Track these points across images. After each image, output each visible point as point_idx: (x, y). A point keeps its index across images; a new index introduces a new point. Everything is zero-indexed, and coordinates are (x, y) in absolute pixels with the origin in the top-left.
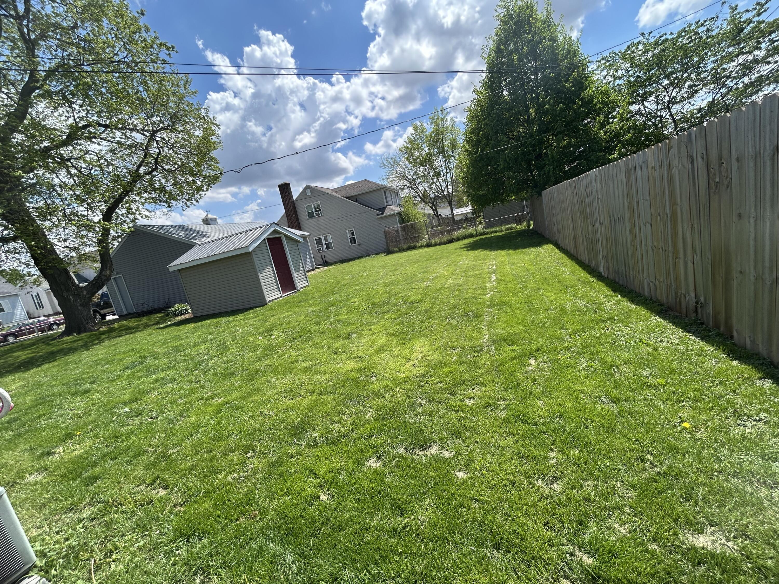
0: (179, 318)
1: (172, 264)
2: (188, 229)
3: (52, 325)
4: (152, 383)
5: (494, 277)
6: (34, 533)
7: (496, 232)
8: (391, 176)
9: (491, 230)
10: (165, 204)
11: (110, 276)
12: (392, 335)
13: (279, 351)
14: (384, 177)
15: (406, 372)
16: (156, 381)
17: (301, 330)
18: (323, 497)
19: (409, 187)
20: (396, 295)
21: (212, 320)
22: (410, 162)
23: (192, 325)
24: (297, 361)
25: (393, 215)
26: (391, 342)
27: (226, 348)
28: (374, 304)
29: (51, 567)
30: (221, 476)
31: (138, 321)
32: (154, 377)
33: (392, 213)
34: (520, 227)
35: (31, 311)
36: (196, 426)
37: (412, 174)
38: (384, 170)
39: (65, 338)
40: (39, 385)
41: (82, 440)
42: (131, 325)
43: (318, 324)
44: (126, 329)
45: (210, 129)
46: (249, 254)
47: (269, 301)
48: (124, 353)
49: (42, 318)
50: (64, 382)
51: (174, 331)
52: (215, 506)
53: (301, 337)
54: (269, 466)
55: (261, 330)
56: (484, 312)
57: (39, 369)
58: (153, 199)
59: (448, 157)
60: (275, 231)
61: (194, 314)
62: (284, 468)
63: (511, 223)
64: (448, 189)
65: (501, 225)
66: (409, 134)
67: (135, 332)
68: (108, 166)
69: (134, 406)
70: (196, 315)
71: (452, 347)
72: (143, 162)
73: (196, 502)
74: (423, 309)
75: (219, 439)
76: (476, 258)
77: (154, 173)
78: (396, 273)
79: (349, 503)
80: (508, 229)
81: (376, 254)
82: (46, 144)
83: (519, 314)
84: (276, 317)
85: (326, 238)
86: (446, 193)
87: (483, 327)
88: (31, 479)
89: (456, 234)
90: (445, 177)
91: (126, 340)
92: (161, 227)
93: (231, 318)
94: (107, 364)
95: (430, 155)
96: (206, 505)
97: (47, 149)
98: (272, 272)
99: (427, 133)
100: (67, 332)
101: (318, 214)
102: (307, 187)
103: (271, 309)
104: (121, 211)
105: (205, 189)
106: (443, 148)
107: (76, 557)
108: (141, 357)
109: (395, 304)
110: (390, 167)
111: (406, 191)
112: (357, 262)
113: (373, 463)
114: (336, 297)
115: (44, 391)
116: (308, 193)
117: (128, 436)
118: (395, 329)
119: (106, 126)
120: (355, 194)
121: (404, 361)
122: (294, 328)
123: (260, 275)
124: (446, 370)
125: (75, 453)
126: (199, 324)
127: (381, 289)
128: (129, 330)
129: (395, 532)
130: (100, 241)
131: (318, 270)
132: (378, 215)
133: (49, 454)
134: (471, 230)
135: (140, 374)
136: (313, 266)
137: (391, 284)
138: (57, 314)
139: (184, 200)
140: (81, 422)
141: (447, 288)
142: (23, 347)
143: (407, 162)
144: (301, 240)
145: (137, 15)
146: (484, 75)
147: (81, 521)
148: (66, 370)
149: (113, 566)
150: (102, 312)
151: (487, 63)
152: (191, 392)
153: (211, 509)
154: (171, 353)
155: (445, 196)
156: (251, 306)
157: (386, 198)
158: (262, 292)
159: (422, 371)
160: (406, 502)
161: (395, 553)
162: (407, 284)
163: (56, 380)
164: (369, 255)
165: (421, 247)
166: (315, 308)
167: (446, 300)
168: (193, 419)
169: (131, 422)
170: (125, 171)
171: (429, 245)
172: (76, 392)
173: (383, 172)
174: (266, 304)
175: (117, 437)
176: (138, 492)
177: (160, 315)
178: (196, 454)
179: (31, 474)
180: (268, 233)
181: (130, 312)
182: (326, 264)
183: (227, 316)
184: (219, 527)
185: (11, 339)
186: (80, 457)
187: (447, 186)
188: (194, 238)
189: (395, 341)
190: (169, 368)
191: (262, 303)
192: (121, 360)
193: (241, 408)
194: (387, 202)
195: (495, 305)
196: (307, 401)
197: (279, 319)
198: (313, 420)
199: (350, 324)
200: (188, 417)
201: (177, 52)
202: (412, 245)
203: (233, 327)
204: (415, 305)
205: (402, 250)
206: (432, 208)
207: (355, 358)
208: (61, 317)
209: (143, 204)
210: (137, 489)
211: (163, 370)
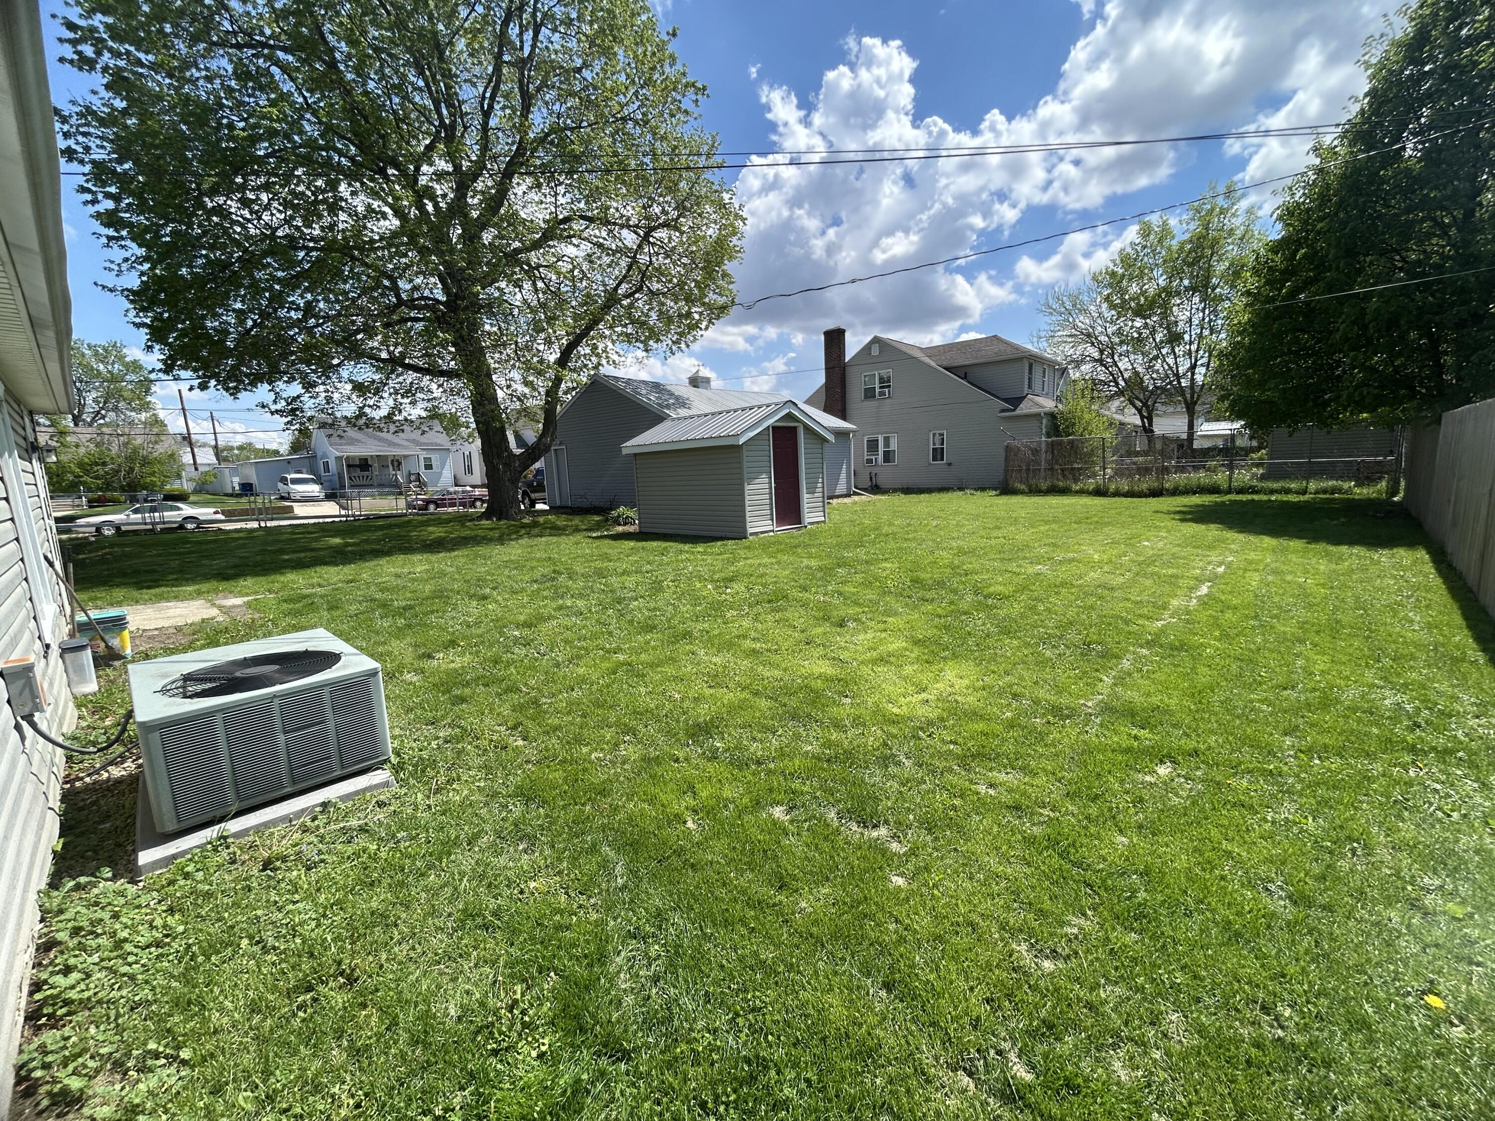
0: (620, 529)
1: (628, 444)
2: (665, 390)
3: (476, 499)
4: (555, 610)
5: (1204, 590)
6: (397, 731)
7: (1288, 491)
8: (1060, 333)
9: (1276, 485)
10: (641, 346)
11: (550, 446)
12: (917, 642)
13: (729, 615)
14: (1043, 334)
15: (904, 708)
16: (560, 608)
17: (774, 592)
18: (690, 824)
19: (1096, 361)
20: (966, 575)
21: (660, 543)
22: (1112, 306)
23: (632, 544)
24: (745, 637)
25: (1037, 416)
26: (907, 653)
27: (660, 589)
28: (915, 581)
29: (402, 769)
30: (585, 750)
31: (567, 520)
32: (561, 602)
33: (1035, 410)
34: (1363, 492)
35: (458, 476)
36: (583, 680)
37: (1110, 331)
38: (1048, 319)
39: (484, 522)
40: (443, 574)
41: (462, 654)
42: (558, 523)
43: (805, 589)
44: (551, 528)
45: (732, 225)
46: (737, 448)
47: (752, 534)
48: (539, 560)
49: (468, 488)
50: (467, 578)
51: (607, 546)
52: (565, 780)
53: (769, 602)
54: (643, 760)
55: (716, 577)
56: (1128, 651)
57: (448, 554)
58: (627, 335)
59: (1213, 300)
60: (789, 416)
61: (640, 527)
62: (659, 771)
63: (1340, 478)
64: (1193, 374)
65: (1307, 478)
66: (1128, 241)
67: (560, 535)
68: (581, 280)
69: (526, 632)
70: (643, 530)
71: (1015, 696)
72: (625, 277)
73: (548, 767)
74: (1002, 613)
75: (598, 705)
76: (1193, 542)
77: (637, 296)
78: (995, 533)
79: (720, 845)
80: (1325, 491)
81: (976, 490)
82: (517, 244)
83: (1204, 675)
84: (749, 562)
85: (887, 441)
86: (1184, 383)
87: (1105, 678)
88: (408, 677)
89: (1176, 479)
90: (1194, 347)
91: (548, 544)
92: (629, 382)
93: (687, 547)
94: (516, 568)
95: (1168, 292)
96: (556, 775)
97: (517, 251)
98: (767, 486)
99: (1174, 243)
100: (487, 515)
101: (884, 394)
102: (876, 340)
103: (748, 548)
104: (584, 350)
105: (703, 326)
106: (1208, 278)
107: (423, 771)
108: (554, 571)
109: (955, 591)
110: (1061, 314)
111: (1086, 368)
112: (935, 496)
113: (778, 812)
114: (861, 553)
115: (444, 582)
116: (875, 351)
117: (508, 664)
118: (929, 633)
119: (591, 220)
120: (967, 363)
121: (911, 689)
122: (764, 585)
123: (747, 487)
124: (981, 726)
125: (453, 665)
126: (640, 544)
127: (945, 556)
128: (557, 531)
129: (759, 905)
130: (548, 394)
131: (856, 498)
132: (1003, 411)
133: (430, 656)
134: (1221, 478)
135: (545, 593)
136: (849, 489)
137: (972, 552)
138: (482, 486)
139: (670, 342)
140: (468, 632)
141: (1080, 586)
142: (440, 521)
143: (1105, 306)
144: (831, 437)
145: (666, 38)
146: (1355, 108)
147: (437, 738)
148: (473, 564)
149: (451, 794)
150: (533, 496)
151: (1373, 77)
152: (594, 636)
153: (561, 782)
154: (590, 576)
155: (1181, 390)
156: (723, 535)
157: (1030, 379)
158: (744, 516)
159: (933, 715)
160: (794, 878)
161: (745, 925)
162: (1002, 560)
163: (459, 573)
164: (961, 489)
165: (1081, 492)
166: (814, 563)
167: (1059, 610)
168: (581, 671)
169: (516, 650)
170: (601, 288)
171: (1099, 492)
172: (474, 595)
173: (1045, 322)
174: (745, 538)
175: (496, 663)
176: (497, 732)
177: (597, 518)
178: (569, 713)
179: (409, 672)
180: (776, 418)
181: (564, 504)
182: (875, 489)
183: (682, 542)
184: (562, 803)
185: (432, 507)
186: (455, 670)
187: (1193, 367)
188: (668, 407)
189: (916, 652)
190: (581, 596)
191: (740, 534)
192: (532, 569)
193: (644, 676)
194: (1030, 387)
195: (1161, 646)
196: (729, 697)
197: (751, 566)
198: (726, 726)
199: (856, 603)
200: (578, 665)
201: (708, 96)
202: (1061, 484)
203: (682, 561)
204: (990, 601)
205: (1034, 491)
206: (1140, 411)
207: (834, 659)
208: (485, 491)
209: (613, 342)
210: (497, 728)
211: (572, 596)
